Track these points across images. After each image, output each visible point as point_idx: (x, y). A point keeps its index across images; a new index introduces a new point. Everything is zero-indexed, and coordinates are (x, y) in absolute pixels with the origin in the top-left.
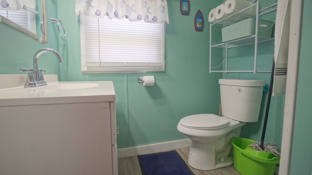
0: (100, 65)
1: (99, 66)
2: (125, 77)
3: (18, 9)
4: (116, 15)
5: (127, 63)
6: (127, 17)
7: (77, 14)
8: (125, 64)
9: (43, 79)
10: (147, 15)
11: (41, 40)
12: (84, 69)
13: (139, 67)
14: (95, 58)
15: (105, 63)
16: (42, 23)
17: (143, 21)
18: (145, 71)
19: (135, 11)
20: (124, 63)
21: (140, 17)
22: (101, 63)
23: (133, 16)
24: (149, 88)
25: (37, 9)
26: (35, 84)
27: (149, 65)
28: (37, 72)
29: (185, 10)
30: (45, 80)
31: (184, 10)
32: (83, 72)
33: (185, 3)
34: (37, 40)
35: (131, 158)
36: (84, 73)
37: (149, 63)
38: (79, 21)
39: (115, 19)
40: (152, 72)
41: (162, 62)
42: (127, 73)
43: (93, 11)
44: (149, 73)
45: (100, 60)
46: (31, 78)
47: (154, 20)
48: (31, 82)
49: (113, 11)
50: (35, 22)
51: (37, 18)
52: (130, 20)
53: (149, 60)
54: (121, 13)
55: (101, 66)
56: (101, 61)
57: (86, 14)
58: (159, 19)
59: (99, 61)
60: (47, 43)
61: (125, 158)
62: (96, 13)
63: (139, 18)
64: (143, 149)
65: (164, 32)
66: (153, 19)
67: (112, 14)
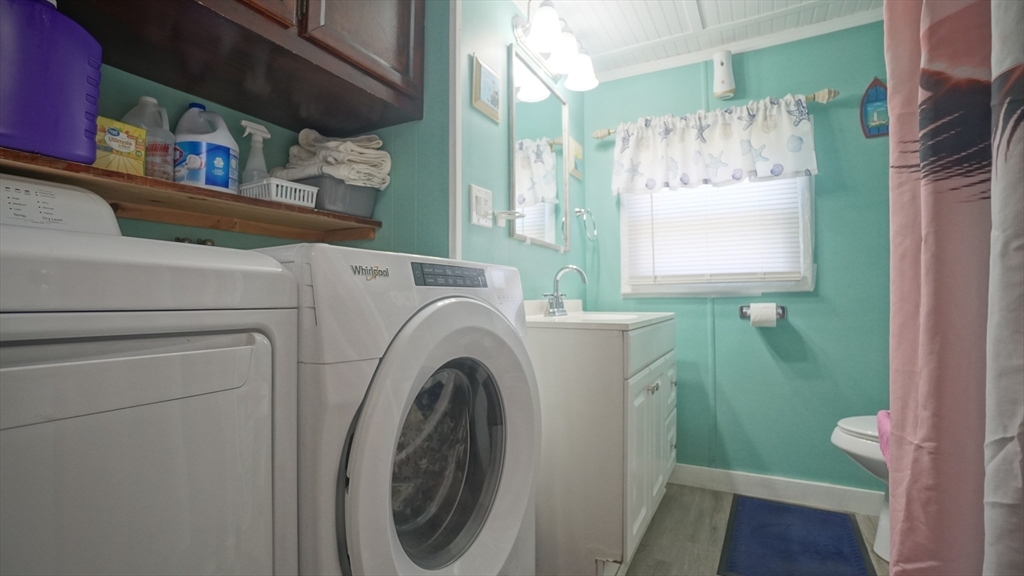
0: (655, 281)
1: (653, 283)
2: (709, 306)
3: (536, 202)
4: (685, 182)
5: (711, 276)
6: (706, 181)
7: (615, 194)
8: (706, 278)
9: (563, 307)
10: (753, 169)
11: (562, 250)
12: (626, 289)
14: (646, 268)
15: (663, 277)
16: (564, 219)
17: (746, 180)
18: (758, 292)
19: (726, 165)
20: (703, 275)
21: (738, 175)
22: (656, 277)
23: (724, 174)
24: (764, 331)
25: (557, 197)
26: (554, 312)
27: (765, 277)
28: (557, 297)
29: (878, 123)
30: (565, 308)
31: (873, 124)
32: (624, 295)
33: (878, 104)
34: (557, 251)
35: (717, 495)
36: (626, 297)
38: (618, 203)
41: (804, 268)
42: (713, 296)
43: (641, 182)
44: (766, 297)
45: (654, 271)
46: (551, 306)
47: (776, 173)
48: (551, 310)
49: (679, 176)
50: (554, 215)
51: (557, 209)
52: (715, 185)
53: (765, 265)
54: (695, 175)
55: (657, 283)
56: (656, 274)
57: (630, 189)
58: (789, 167)
59: (651, 274)
60: (569, 251)
61: (703, 490)
62: (646, 185)
63: (736, 178)
64: (750, 482)
65: (807, 195)
66: (772, 172)
67: (675, 182)
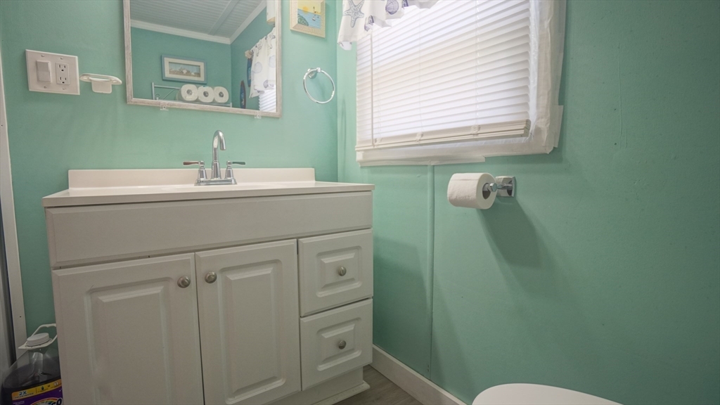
0: (374, 146)
1: (372, 147)
2: (429, 176)
4: (391, 11)
5: (422, 135)
6: (406, 3)
8: (416, 138)
13: (458, 145)
14: (366, 132)
15: (382, 139)
20: (414, 135)
28: (217, 165)
32: (359, 163)
37: (480, 127)
39: (394, 22)
40: (503, 157)
42: (433, 163)
45: (373, 134)
46: (202, 175)
48: (203, 179)
53: (479, 115)
55: (376, 147)
56: (375, 137)
57: (349, 37)
59: (371, 137)
62: (365, 27)
